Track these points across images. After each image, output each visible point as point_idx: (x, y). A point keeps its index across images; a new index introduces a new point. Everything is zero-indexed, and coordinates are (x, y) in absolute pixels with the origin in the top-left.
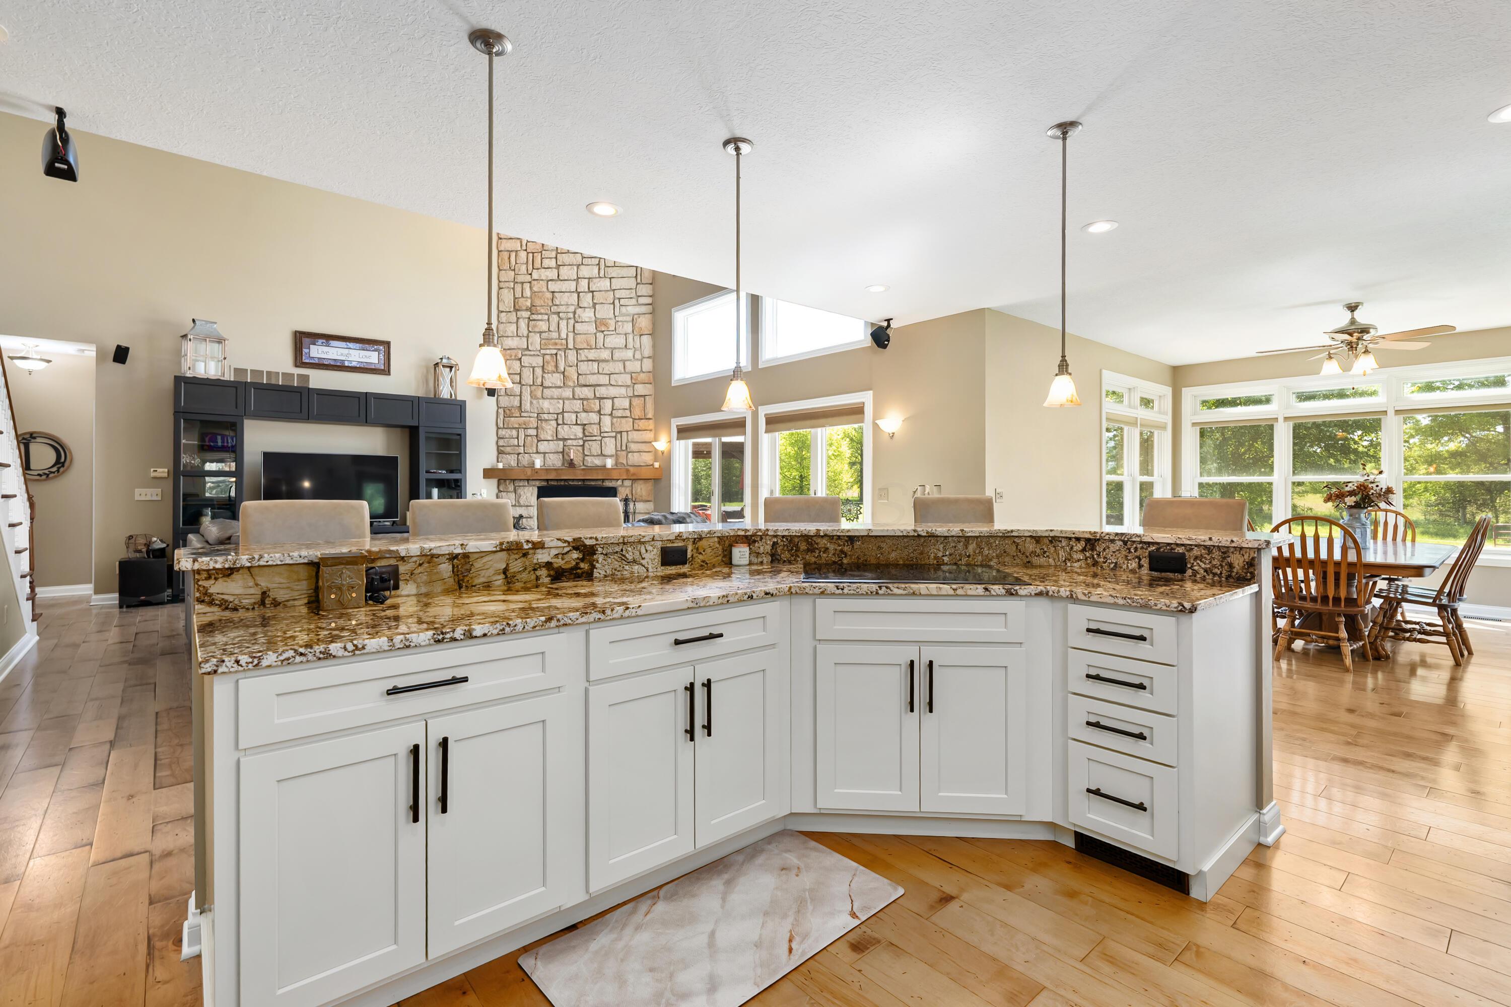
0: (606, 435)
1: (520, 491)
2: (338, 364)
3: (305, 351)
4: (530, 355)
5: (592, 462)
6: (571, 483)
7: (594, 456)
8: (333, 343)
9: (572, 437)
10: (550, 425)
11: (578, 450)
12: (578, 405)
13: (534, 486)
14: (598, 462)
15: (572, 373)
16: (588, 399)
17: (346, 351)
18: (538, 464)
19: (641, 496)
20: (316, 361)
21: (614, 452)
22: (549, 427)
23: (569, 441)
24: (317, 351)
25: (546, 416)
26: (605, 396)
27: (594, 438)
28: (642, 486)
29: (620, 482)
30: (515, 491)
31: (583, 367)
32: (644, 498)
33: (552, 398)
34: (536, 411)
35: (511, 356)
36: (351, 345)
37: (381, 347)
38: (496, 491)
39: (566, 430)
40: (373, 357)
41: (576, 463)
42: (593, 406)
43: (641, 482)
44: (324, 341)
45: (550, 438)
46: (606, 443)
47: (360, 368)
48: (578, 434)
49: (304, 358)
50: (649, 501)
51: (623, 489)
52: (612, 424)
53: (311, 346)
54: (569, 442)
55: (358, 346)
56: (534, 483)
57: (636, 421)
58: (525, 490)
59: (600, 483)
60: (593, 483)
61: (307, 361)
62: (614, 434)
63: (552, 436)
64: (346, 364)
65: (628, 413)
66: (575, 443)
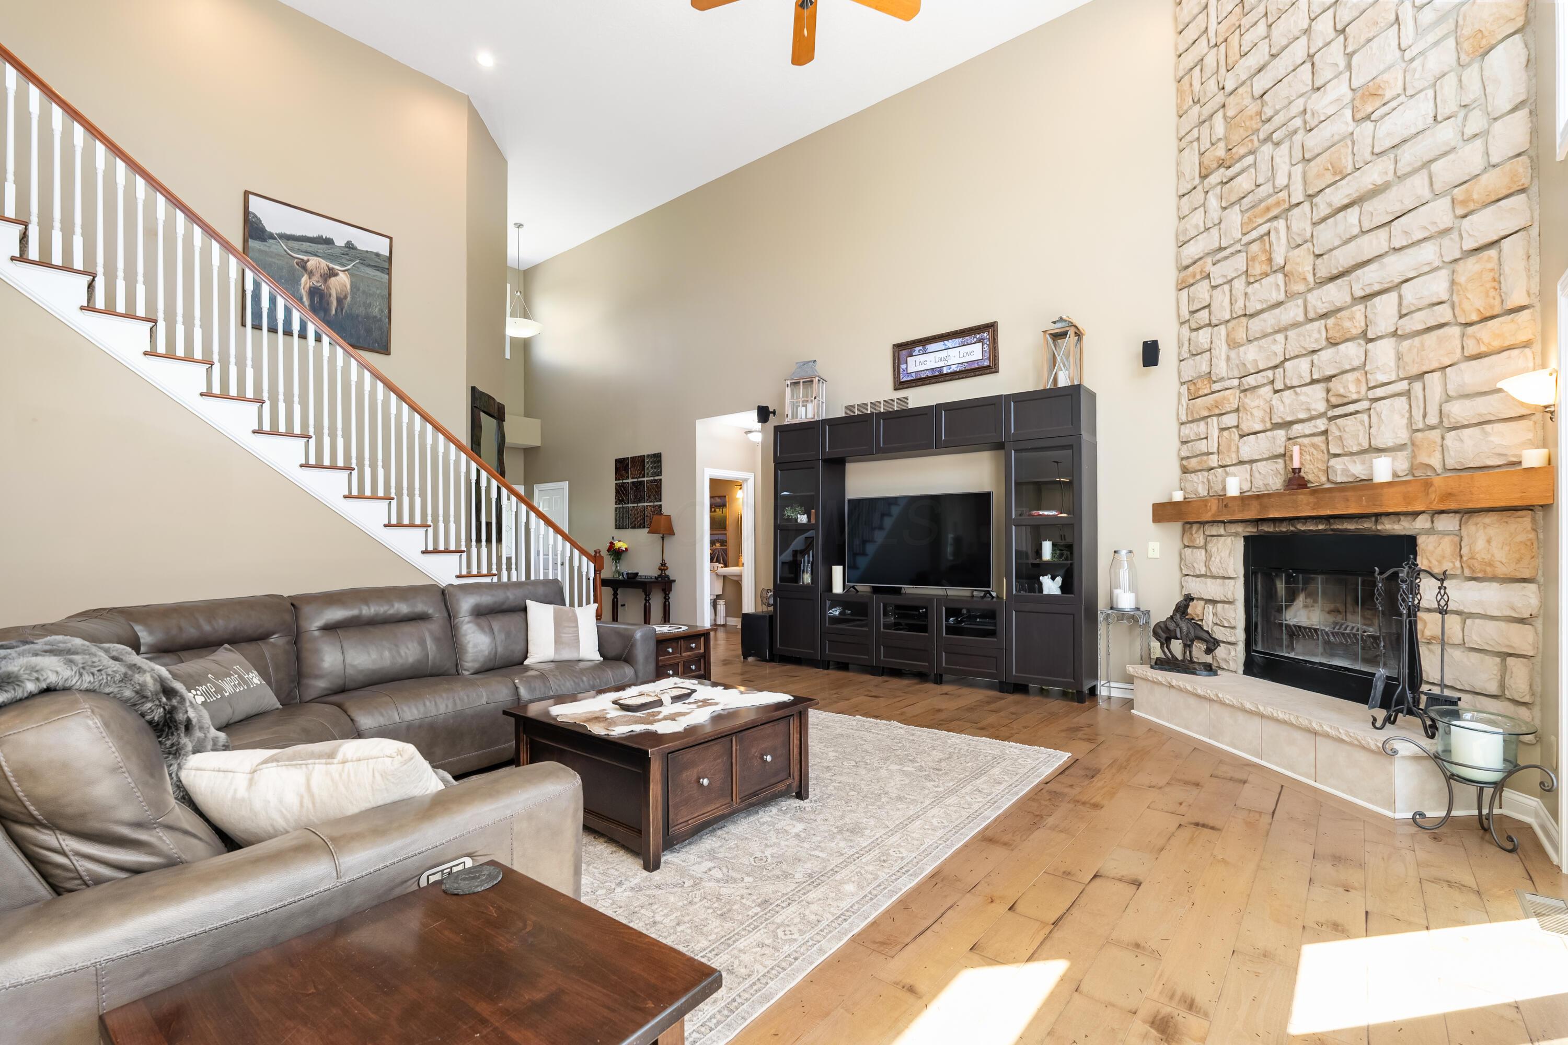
0: (1379, 392)
1: (1213, 546)
2: (937, 373)
3: (903, 366)
4: (1226, 258)
5: (1345, 471)
6: (1301, 527)
7: (1352, 454)
8: (931, 347)
9: (1302, 416)
10: (1259, 397)
11: (1314, 446)
12: (1316, 335)
13: (1236, 534)
14: (1356, 469)
15: (1303, 263)
16: (1339, 310)
17: (944, 353)
18: (1234, 487)
19: (1490, 564)
20: (914, 376)
21: (1403, 436)
22: (1256, 403)
23: (1296, 427)
24: (917, 364)
25: (1251, 381)
26: (1377, 288)
27: (1351, 408)
28: (1491, 531)
29: (1422, 523)
30: (1205, 547)
31: (1327, 235)
32: (1501, 571)
33: (1265, 336)
34: (1237, 374)
35: (1194, 276)
36: (949, 343)
37: (985, 335)
38: (1179, 545)
39: (1287, 401)
40: (975, 352)
41: (1309, 477)
42: (1347, 324)
43: (1489, 519)
44: (921, 348)
45: (1258, 427)
46: (1379, 415)
47: (960, 372)
48: (1313, 406)
49: (901, 376)
50: (1524, 580)
51: (1432, 539)
52: (1399, 357)
53: (909, 359)
54: (1297, 429)
55: (957, 341)
56: (1233, 528)
57: (1470, 330)
58: (1220, 545)
59: (1367, 525)
60: (1350, 526)
61: (905, 379)
62: (1404, 385)
63: (1263, 421)
64: (945, 371)
65: (1443, 314)
66: (1307, 428)
